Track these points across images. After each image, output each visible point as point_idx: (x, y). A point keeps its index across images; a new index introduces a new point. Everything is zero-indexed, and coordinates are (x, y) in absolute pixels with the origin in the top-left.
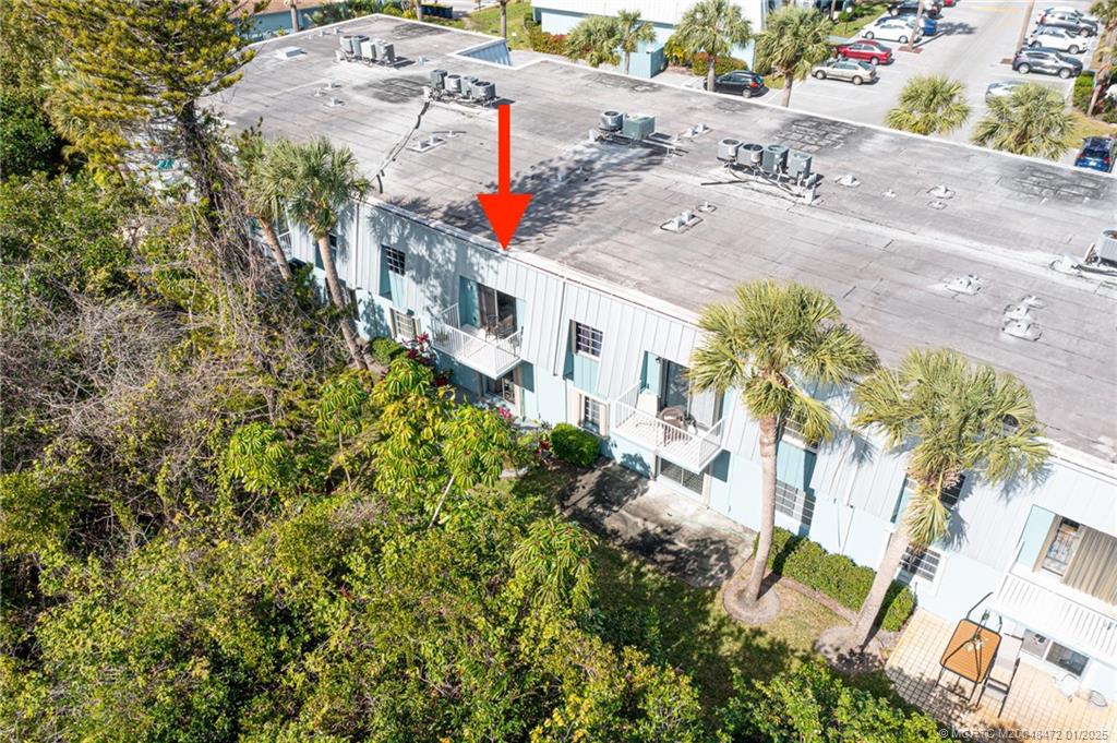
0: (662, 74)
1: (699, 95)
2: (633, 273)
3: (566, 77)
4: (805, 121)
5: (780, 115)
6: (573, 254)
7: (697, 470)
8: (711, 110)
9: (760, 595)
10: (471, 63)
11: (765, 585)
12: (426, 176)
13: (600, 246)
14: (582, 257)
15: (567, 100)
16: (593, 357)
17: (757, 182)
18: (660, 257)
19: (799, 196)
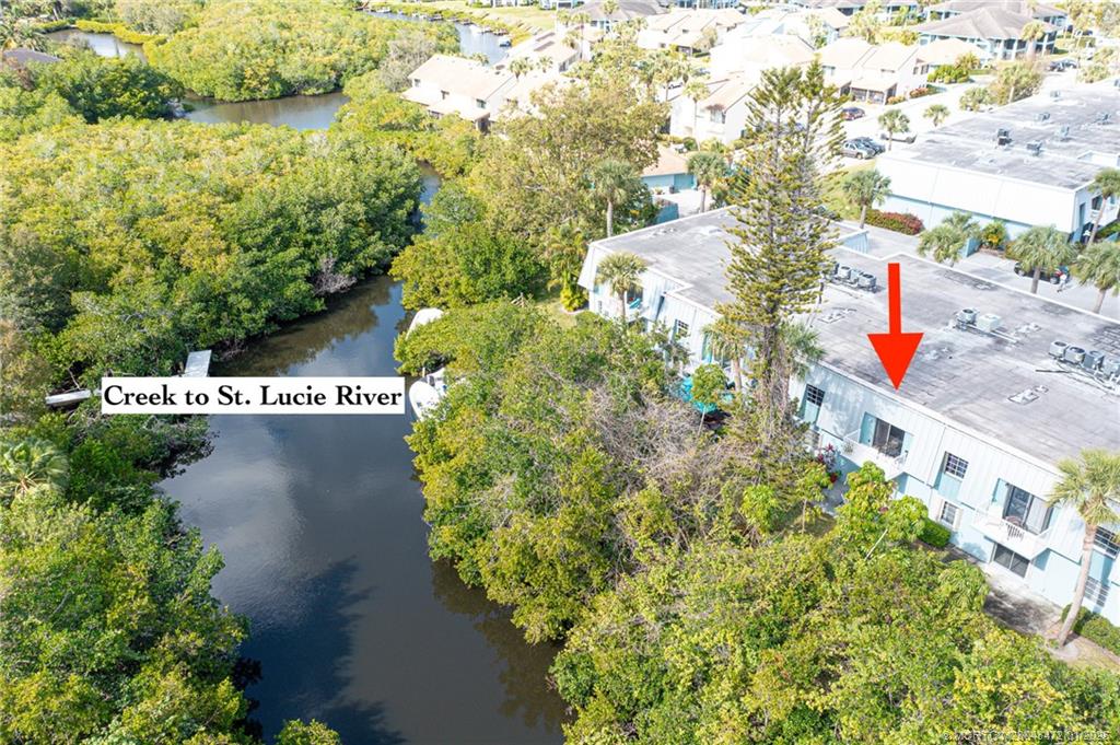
0: (976, 254)
1: (1028, 297)
2: (994, 428)
3: (920, 271)
4: (1114, 328)
5: (1095, 321)
6: (950, 410)
7: (1029, 557)
8: (1038, 311)
9: (1065, 644)
10: (846, 252)
11: (1069, 638)
12: (837, 341)
13: (967, 406)
14: (956, 412)
15: (926, 291)
16: (958, 478)
17: (1077, 373)
18: (1010, 419)
19: (1110, 388)
